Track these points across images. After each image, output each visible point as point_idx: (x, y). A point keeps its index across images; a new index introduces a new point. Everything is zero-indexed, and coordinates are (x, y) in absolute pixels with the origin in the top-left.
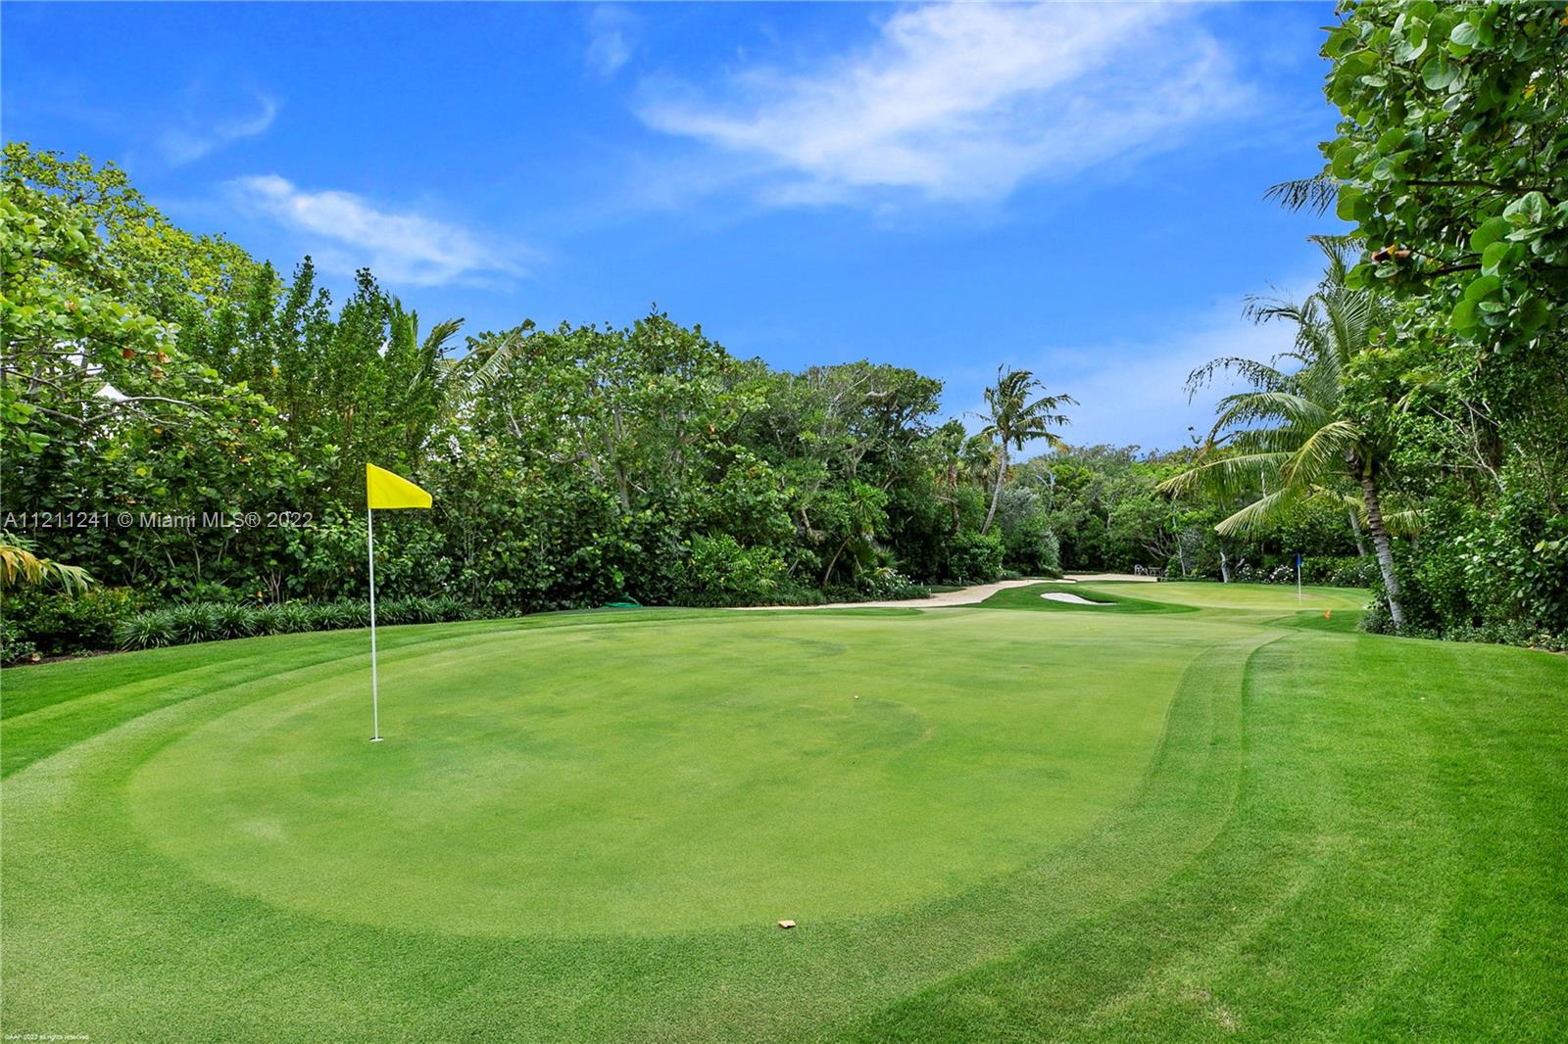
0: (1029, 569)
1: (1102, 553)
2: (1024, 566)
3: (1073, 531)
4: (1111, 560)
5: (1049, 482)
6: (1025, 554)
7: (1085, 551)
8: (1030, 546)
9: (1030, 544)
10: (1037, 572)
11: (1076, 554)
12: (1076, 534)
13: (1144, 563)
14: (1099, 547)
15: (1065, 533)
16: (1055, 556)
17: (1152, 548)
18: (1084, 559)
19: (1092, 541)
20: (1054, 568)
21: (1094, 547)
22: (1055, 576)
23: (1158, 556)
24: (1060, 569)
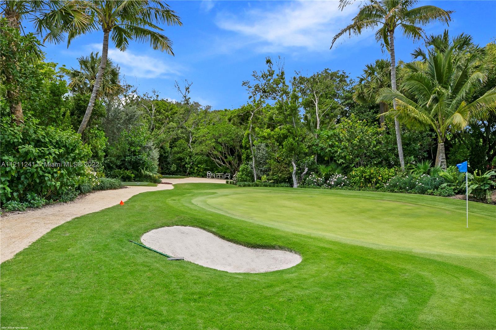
0: (133, 175)
1: (186, 163)
2: (128, 173)
3: (167, 146)
4: (191, 168)
5: (151, 110)
6: (130, 162)
7: (174, 161)
8: (135, 155)
9: (134, 153)
10: (140, 178)
11: (169, 163)
12: (169, 149)
13: (212, 170)
14: (184, 159)
15: (162, 148)
16: (156, 164)
17: (217, 160)
18: (173, 167)
19: (179, 155)
20: (155, 174)
21: (180, 159)
22: (155, 182)
23: (220, 165)
24: (159, 175)
